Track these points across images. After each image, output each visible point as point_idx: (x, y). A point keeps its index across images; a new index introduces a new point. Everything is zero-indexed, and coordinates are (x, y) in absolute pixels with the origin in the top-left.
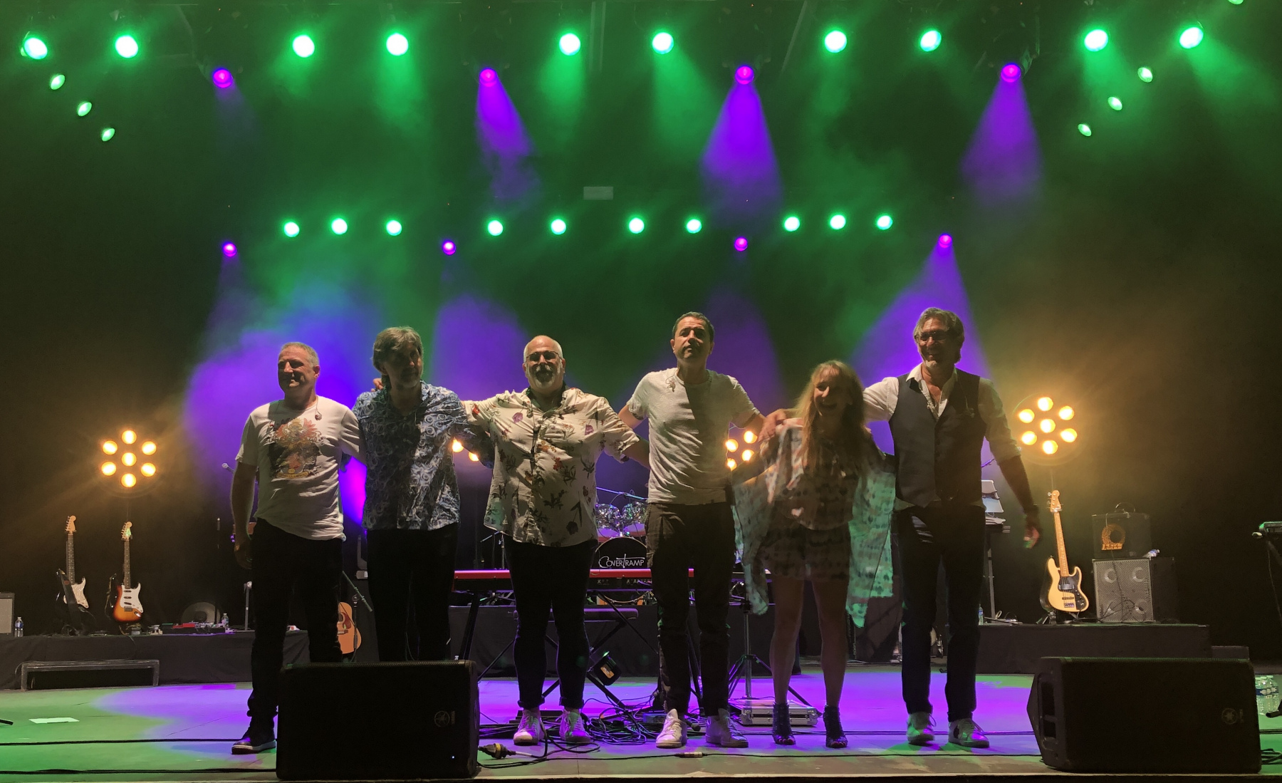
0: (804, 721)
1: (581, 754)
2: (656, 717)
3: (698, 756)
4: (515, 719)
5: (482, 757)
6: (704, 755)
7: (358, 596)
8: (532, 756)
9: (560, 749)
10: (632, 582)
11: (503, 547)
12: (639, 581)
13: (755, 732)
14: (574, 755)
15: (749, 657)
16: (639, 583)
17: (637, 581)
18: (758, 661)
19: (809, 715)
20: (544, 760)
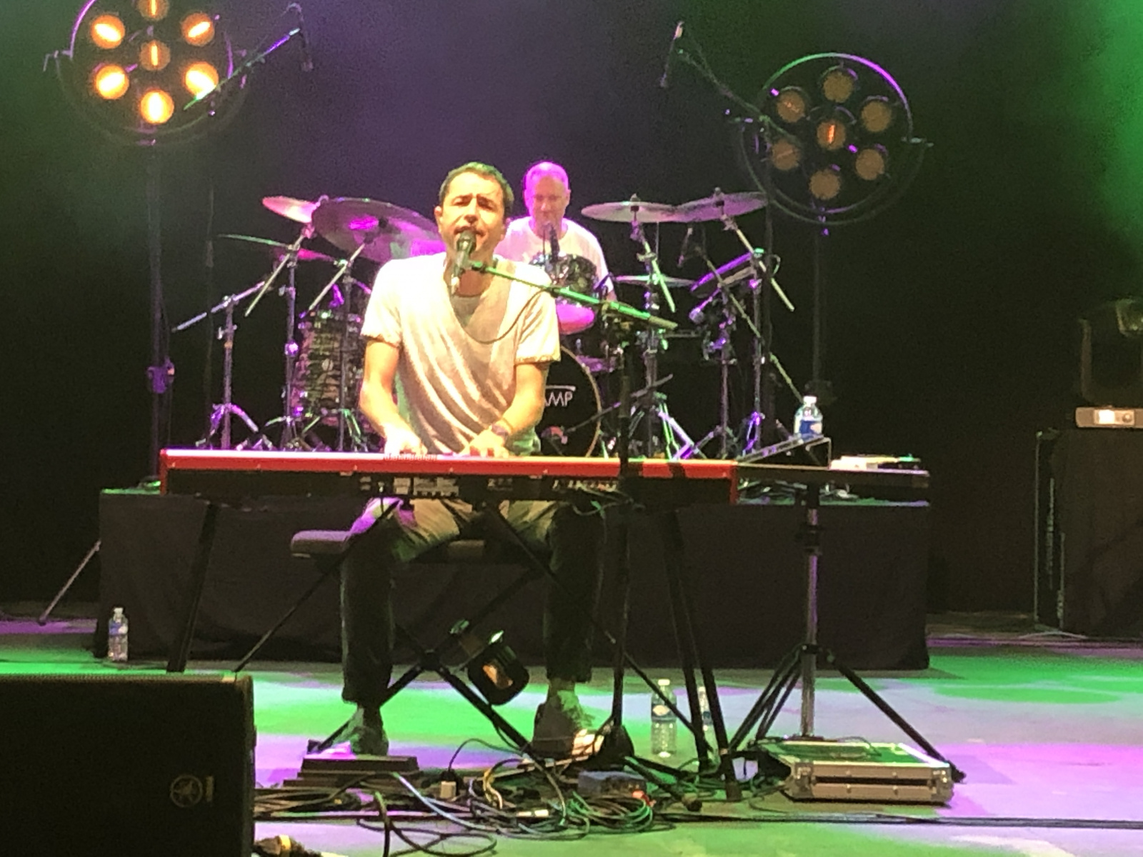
0: (924, 792)
2: (608, 780)
4: (295, 777)
9: (409, 847)
10: (563, 485)
11: (229, 345)
12: (579, 485)
13: (816, 815)
15: (812, 650)
16: (580, 489)
17: (575, 483)
18: (831, 658)
19: (935, 782)
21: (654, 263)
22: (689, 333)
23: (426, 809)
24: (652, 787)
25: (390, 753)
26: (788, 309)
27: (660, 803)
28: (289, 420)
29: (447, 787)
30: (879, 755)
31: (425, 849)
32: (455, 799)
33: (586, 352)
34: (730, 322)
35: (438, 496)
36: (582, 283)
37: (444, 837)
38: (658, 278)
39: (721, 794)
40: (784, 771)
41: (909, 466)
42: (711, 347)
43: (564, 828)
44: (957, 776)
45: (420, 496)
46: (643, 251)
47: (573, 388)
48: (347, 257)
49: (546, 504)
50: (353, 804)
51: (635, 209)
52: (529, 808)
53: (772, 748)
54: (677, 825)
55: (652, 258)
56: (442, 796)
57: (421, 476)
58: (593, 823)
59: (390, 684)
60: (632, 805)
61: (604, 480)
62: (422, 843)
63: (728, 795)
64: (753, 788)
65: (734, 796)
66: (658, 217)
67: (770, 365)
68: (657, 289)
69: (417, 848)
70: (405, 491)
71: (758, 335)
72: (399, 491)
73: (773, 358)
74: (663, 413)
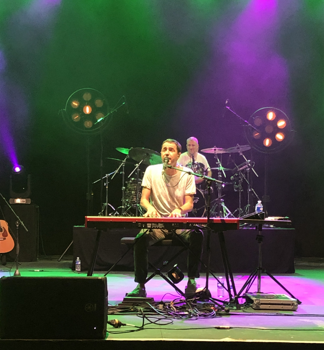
0: (290, 307)
1: (161, 326)
2: (204, 304)
3: (227, 328)
6: (230, 328)
7: (19, 222)
8: (136, 327)
9: (150, 322)
10: (192, 225)
11: (107, 187)
12: (196, 225)
14: (158, 326)
15: (260, 269)
18: (265, 271)
19: (293, 304)
20: (143, 329)
21: (220, 165)
22: (230, 183)
23: (155, 312)
24: (216, 306)
26: (257, 176)
27: (219, 310)
28: (123, 207)
29: (161, 306)
30: (278, 297)
31: (154, 323)
32: (163, 309)
33: (202, 188)
34: (241, 180)
35: (159, 228)
37: (160, 319)
38: (221, 168)
39: (235, 308)
40: (252, 301)
41: (286, 219)
42: (236, 187)
43: (192, 317)
44: (299, 303)
45: (154, 228)
46: (217, 161)
47: (198, 198)
48: (138, 163)
49: (188, 230)
50: (136, 311)
51: (215, 150)
52: (183, 312)
53: (249, 295)
54: (223, 316)
55: (220, 163)
56: (160, 308)
57: (153, 223)
58: (200, 316)
59: (147, 278)
60: (211, 311)
61: (203, 223)
63: (237, 308)
64: (244, 306)
65: (238, 308)
66: (221, 152)
67: (252, 192)
68: (221, 171)
69: (152, 322)
70: (150, 227)
71: (249, 183)
72: (148, 227)
73: (253, 190)
74: (223, 205)
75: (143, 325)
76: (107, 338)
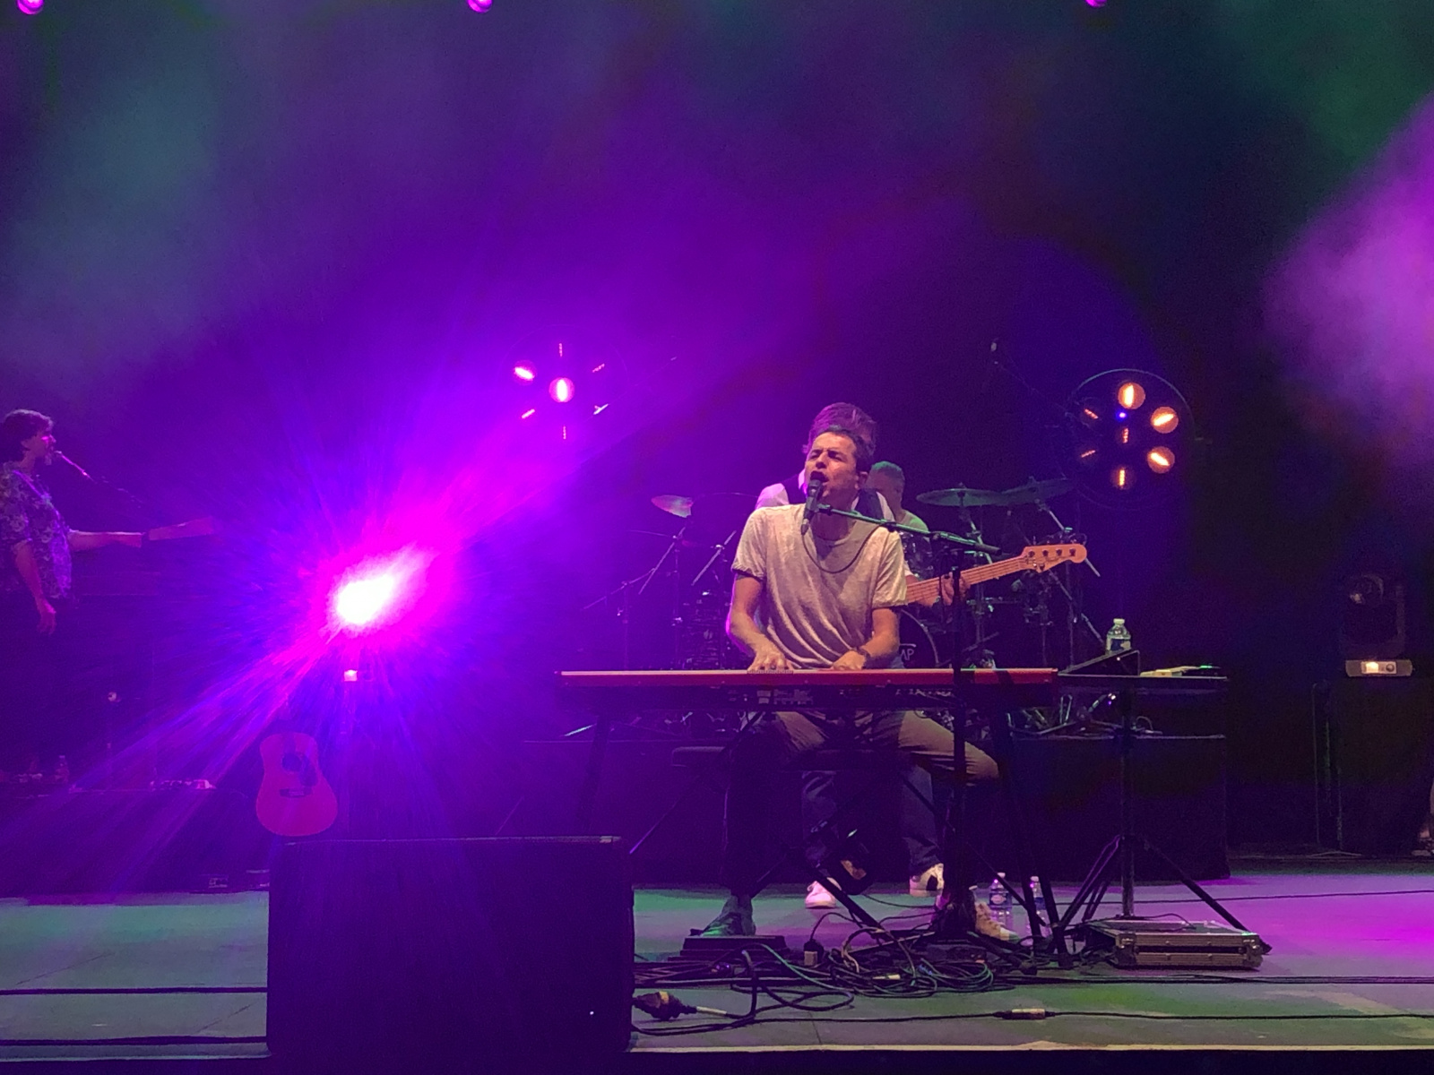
0: (1237, 959)
1: (814, 1012)
3: (1038, 1016)
4: (679, 955)
5: (638, 1015)
6: (1048, 1014)
8: (729, 1016)
9: (778, 1003)
10: (904, 693)
11: (626, 621)
14: (804, 1014)
15: (1129, 839)
16: (919, 694)
17: (915, 691)
18: (1146, 846)
19: (1246, 948)
20: (753, 1022)
21: (979, 539)
22: (1012, 600)
23: (792, 974)
25: (757, 933)
26: (1096, 575)
27: (1000, 969)
29: (810, 956)
30: (1194, 928)
31: (792, 1005)
32: (816, 966)
34: (1046, 591)
36: (918, 557)
37: (809, 995)
39: (1054, 963)
40: (1110, 943)
41: (1206, 672)
42: (1031, 612)
43: (916, 989)
44: (1266, 948)
45: (779, 707)
47: (914, 645)
50: (727, 974)
51: (961, 494)
52: (883, 973)
53: (1098, 926)
54: (1017, 986)
55: (978, 535)
56: (806, 964)
57: (780, 688)
58: (940, 984)
60: (976, 969)
61: (941, 686)
62: (789, 1000)
63: (1060, 965)
64: (1083, 959)
65: (1066, 965)
66: (980, 502)
67: (1082, 623)
69: (785, 1004)
70: (765, 702)
71: (1070, 598)
72: (762, 701)
73: (1083, 616)
75: (754, 1012)
76: (634, 1046)
